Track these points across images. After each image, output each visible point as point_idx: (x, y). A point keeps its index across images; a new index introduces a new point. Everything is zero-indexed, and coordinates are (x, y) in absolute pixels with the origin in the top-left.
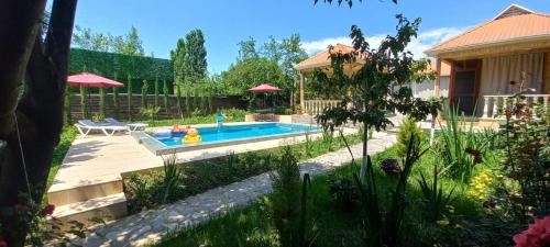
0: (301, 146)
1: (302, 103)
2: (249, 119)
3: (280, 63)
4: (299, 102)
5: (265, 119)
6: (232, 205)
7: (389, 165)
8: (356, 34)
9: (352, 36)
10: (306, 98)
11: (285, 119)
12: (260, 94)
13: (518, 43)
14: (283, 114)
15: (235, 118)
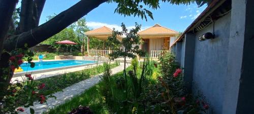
0: (94, 69)
1: (88, 51)
2: (57, 58)
3: (75, 30)
4: (86, 50)
5: (67, 58)
6: (72, 96)
7: (130, 72)
8: (123, 26)
9: (122, 26)
10: (90, 48)
11: (78, 58)
12: (63, 45)
13: (158, 35)
14: (78, 55)
15: (47, 57)
